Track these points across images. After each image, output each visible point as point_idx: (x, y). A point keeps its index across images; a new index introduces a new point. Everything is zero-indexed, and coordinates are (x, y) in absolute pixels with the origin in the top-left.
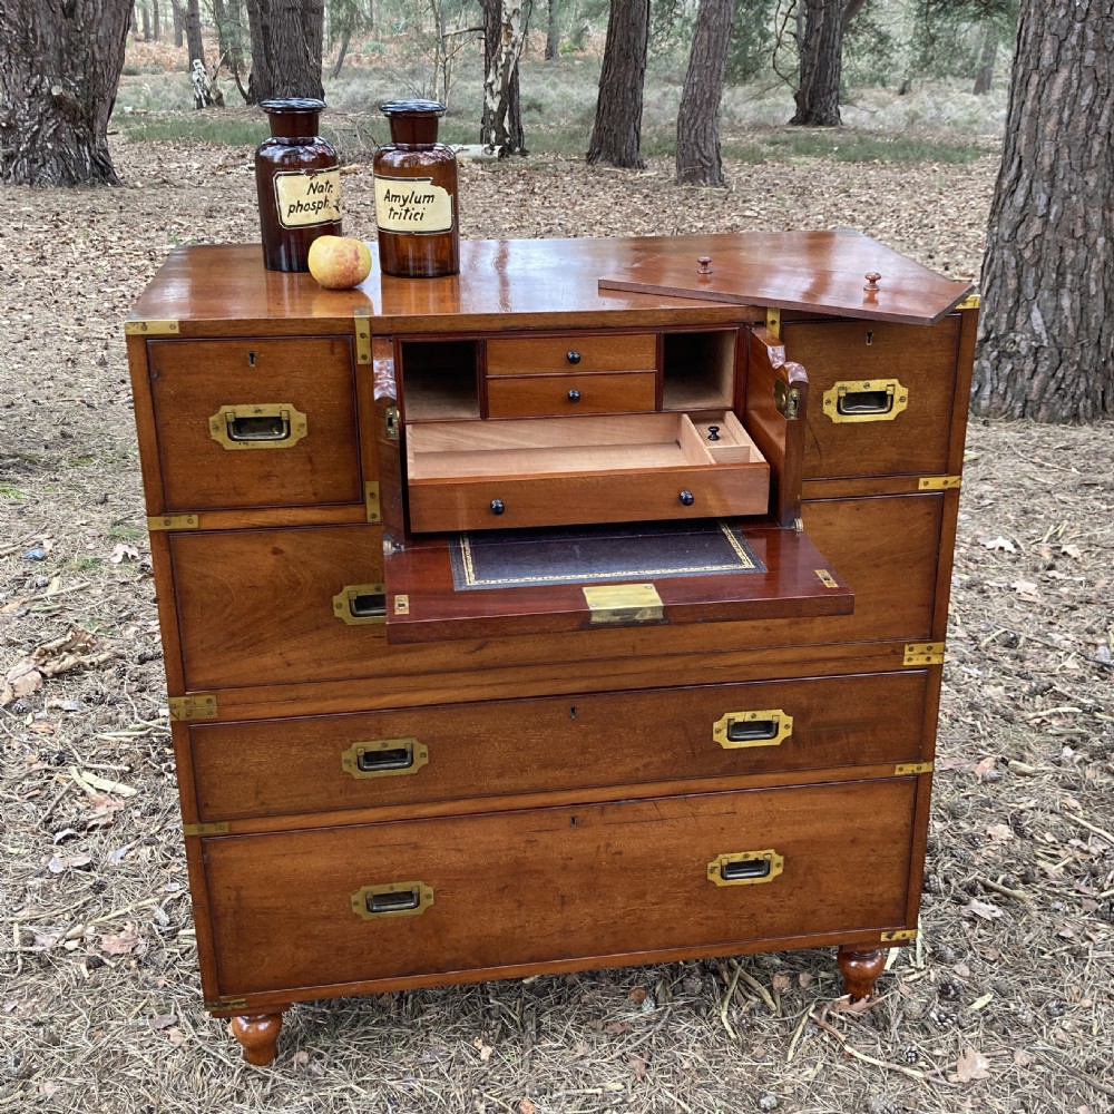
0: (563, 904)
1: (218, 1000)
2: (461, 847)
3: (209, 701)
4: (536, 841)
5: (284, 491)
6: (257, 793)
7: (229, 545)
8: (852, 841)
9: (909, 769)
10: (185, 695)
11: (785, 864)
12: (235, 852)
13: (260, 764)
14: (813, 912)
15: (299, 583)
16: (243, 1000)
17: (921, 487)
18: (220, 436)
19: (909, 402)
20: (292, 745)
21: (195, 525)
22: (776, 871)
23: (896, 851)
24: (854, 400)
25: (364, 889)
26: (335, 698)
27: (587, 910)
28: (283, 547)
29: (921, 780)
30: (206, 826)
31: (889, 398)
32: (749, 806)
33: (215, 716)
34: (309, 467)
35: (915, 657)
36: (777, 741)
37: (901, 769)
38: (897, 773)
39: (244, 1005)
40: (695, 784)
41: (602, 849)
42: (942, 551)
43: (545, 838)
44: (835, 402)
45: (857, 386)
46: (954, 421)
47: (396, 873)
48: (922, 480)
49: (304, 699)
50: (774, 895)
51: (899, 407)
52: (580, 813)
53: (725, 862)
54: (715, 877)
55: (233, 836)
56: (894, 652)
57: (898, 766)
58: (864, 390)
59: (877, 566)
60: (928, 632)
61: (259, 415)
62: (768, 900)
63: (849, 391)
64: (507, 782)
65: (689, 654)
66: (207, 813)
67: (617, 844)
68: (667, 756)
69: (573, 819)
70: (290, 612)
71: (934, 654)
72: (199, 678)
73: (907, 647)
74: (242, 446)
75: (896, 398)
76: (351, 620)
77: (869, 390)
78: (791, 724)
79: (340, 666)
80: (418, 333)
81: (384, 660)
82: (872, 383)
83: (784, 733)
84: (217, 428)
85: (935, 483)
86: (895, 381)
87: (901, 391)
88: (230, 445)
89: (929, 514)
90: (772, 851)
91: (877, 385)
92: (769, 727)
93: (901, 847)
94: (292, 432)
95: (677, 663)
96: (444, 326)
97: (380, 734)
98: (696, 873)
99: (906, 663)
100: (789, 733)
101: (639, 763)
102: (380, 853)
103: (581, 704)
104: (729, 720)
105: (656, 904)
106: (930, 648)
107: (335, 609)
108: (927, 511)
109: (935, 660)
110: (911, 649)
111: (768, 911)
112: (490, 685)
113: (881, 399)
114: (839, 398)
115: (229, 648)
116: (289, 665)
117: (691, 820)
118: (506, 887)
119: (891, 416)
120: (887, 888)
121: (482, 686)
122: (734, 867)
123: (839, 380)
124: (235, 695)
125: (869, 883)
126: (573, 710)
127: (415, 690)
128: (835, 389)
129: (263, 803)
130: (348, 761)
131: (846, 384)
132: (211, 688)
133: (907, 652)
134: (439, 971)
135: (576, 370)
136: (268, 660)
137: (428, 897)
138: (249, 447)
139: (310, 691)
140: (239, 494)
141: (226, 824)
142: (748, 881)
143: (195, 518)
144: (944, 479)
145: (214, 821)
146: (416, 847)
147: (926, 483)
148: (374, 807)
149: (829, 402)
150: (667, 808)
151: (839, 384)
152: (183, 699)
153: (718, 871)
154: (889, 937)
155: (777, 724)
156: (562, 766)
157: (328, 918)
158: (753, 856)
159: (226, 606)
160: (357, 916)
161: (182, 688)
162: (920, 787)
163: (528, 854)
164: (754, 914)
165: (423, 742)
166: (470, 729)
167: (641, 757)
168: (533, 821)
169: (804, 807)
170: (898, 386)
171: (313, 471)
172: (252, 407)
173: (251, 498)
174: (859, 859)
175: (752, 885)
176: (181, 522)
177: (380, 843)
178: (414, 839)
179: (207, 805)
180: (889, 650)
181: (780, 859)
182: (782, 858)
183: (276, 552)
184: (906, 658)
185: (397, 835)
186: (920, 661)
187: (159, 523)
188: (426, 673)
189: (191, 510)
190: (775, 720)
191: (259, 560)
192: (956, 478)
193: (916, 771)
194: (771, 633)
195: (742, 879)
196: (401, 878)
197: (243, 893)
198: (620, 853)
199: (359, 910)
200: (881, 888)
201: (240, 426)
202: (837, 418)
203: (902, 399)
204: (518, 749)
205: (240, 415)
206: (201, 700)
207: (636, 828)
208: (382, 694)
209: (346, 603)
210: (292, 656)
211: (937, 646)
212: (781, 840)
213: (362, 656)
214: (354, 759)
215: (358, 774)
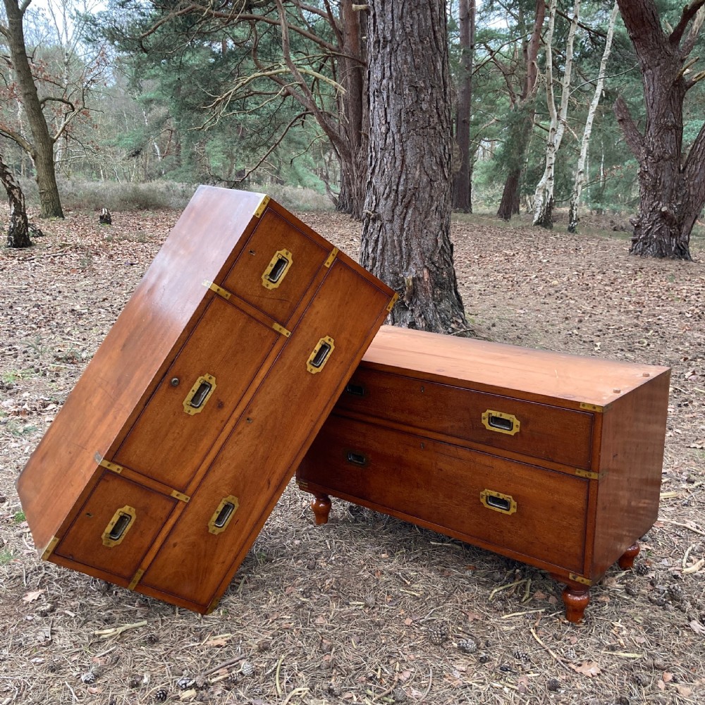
17: (328, 266)
18: (113, 544)
19: (290, 251)
24: (273, 274)
31: (283, 258)
44: (269, 282)
45: (269, 270)
48: (326, 264)
51: (289, 257)
54: (483, 501)
58: (273, 267)
63: (269, 274)
75: (285, 256)
77: (274, 265)
82: (271, 263)
84: (109, 543)
85: (330, 259)
86: (278, 252)
88: (119, 542)
89: (341, 269)
91: (274, 261)
108: (338, 270)
113: (281, 262)
114: (269, 280)
119: (291, 262)
123: (262, 275)
128: (264, 280)
131: (265, 273)
138: (125, 534)
144: (331, 255)
147: (328, 263)
149: (268, 285)
151: (263, 277)
153: (485, 497)
170: (282, 252)
173: (146, 545)
189: (136, 570)
192: (334, 249)
202: (276, 286)
203: (287, 254)
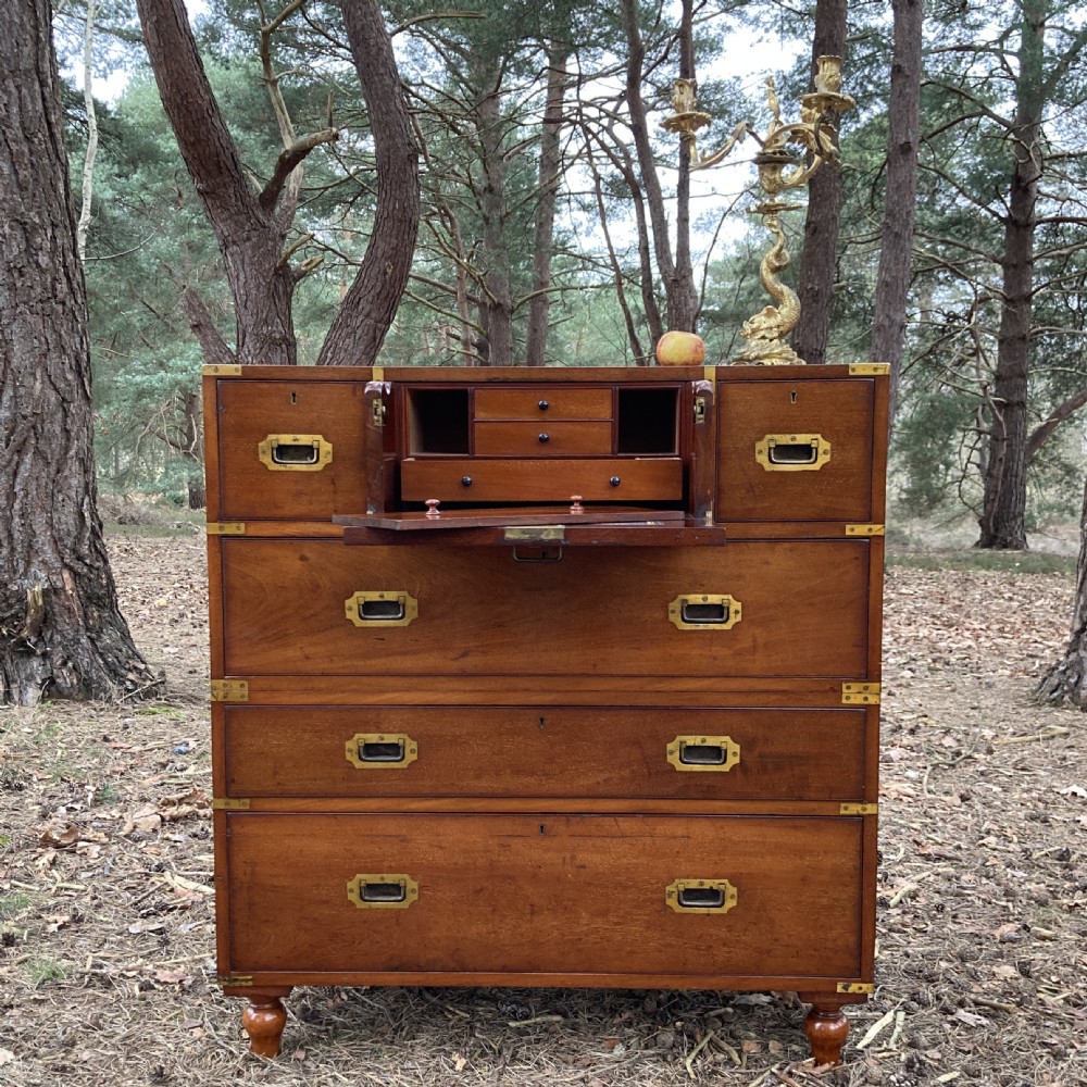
0: (533, 913)
1: (229, 976)
2: (443, 844)
3: (242, 686)
4: (509, 846)
5: (312, 507)
6: (276, 773)
7: (268, 550)
8: (803, 880)
9: (854, 809)
10: (223, 678)
11: (739, 897)
12: (252, 828)
13: (279, 746)
14: (769, 951)
15: (318, 586)
16: (250, 977)
17: (848, 533)
18: (266, 459)
19: (832, 456)
20: (305, 731)
21: (242, 531)
22: (730, 903)
23: (847, 894)
24: (783, 450)
25: (359, 876)
26: (343, 692)
27: (555, 923)
28: (309, 555)
29: (866, 822)
30: (232, 801)
31: (814, 451)
32: (703, 830)
33: (246, 699)
34: (332, 488)
35: (853, 695)
36: (726, 768)
37: (846, 808)
38: (842, 812)
39: (250, 983)
40: (651, 805)
41: (568, 860)
42: (872, 594)
43: (517, 844)
44: (766, 452)
45: (785, 439)
46: (875, 474)
47: (386, 864)
48: (848, 527)
49: (320, 691)
50: (730, 929)
51: (823, 459)
52: (548, 822)
53: (682, 888)
54: (672, 902)
55: (254, 814)
56: (833, 690)
57: (843, 805)
58: (791, 443)
59: (811, 604)
60: (863, 671)
61: (296, 443)
62: (723, 933)
63: (778, 443)
64: (484, 784)
65: (643, 676)
66: (234, 787)
67: (582, 857)
68: (626, 773)
69: (542, 827)
70: (312, 612)
71: (870, 693)
72: (236, 663)
73: (844, 686)
74: (282, 468)
75: (820, 451)
76: (359, 623)
77: (795, 443)
78: (738, 751)
79: (348, 663)
80: (420, 382)
81: (383, 660)
82: (797, 436)
83: (733, 760)
84: (264, 452)
85: (860, 530)
86: (818, 436)
87: (824, 445)
88: (273, 467)
89: (856, 558)
90: (726, 881)
91: (802, 439)
92: (717, 753)
93: (852, 890)
94: (321, 458)
95: (635, 684)
96: (442, 377)
97: (378, 728)
98: (655, 896)
99: (844, 701)
100: (737, 760)
101: (601, 777)
102: (372, 842)
103: (549, 716)
104: (681, 743)
105: (618, 924)
106: (866, 688)
107: (347, 612)
108: (855, 555)
109: (872, 700)
110: (848, 688)
111: (724, 945)
112: (471, 691)
113: (806, 451)
114: (770, 449)
115: (261, 640)
116: (307, 658)
117: (648, 841)
118: (481, 890)
119: (816, 467)
120: (840, 933)
121: (465, 691)
122: (690, 894)
123: (771, 433)
124: (262, 682)
125: (822, 926)
126: (542, 720)
127: (408, 690)
128: (765, 441)
129: (279, 784)
130: (350, 751)
131: (776, 436)
132: (243, 674)
133: (844, 690)
134: (420, 969)
135: (547, 416)
136: (291, 653)
137: (413, 891)
138: (287, 469)
139: (323, 683)
140: (277, 508)
141: (247, 801)
142: (704, 910)
143: (242, 525)
144: (869, 526)
145: (238, 798)
146: (404, 840)
147: (853, 530)
148: (370, 797)
149: (760, 452)
150: (625, 825)
151: (769, 437)
152: (223, 681)
153: (675, 896)
154: (846, 988)
155: (726, 751)
156: (532, 773)
157: (327, 902)
158: (708, 884)
159: (261, 603)
160: (351, 904)
161: (222, 672)
162: (866, 827)
163: (501, 858)
164: (710, 947)
165: (413, 739)
166: (453, 730)
167: (602, 771)
168: (507, 826)
169: (756, 839)
170: (822, 442)
171: (335, 492)
172: (292, 436)
173: (287, 511)
174: (811, 900)
175: (708, 915)
176: (232, 529)
177: (374, 832)
178: (404, 831)
179: (233, 781)
180: (828, 687)
181: (732, 890)
182: (735, 889)
183: (303, 558)
184: (844, 696)
185: (390, 826)
186: (857, 700)
187: (215, 529)
188: (419, 675)
189: (240, 519)
190: (724, 746)
191: (288, 563)
192: (879, 526)
193: (861, 812)
194: (717, 663)
195: (700, 908)
196: (391, 870)
197: (257, 869)
198: (583, 867)
199: (353, 897)
200: (834, 933)
201: (283, 451)
202: (768, 467)
203: (825, 453)
204: (494, 754)
205: (282, 442)
206: (236, 684)
207: (599, 842)
208: (381, 692)
209: (355, 607)
210: (310, 650)
211: (874, 686)
212: (735, 871)
213: (366, 656)
214: (355, 748)
215: (358, 764)
